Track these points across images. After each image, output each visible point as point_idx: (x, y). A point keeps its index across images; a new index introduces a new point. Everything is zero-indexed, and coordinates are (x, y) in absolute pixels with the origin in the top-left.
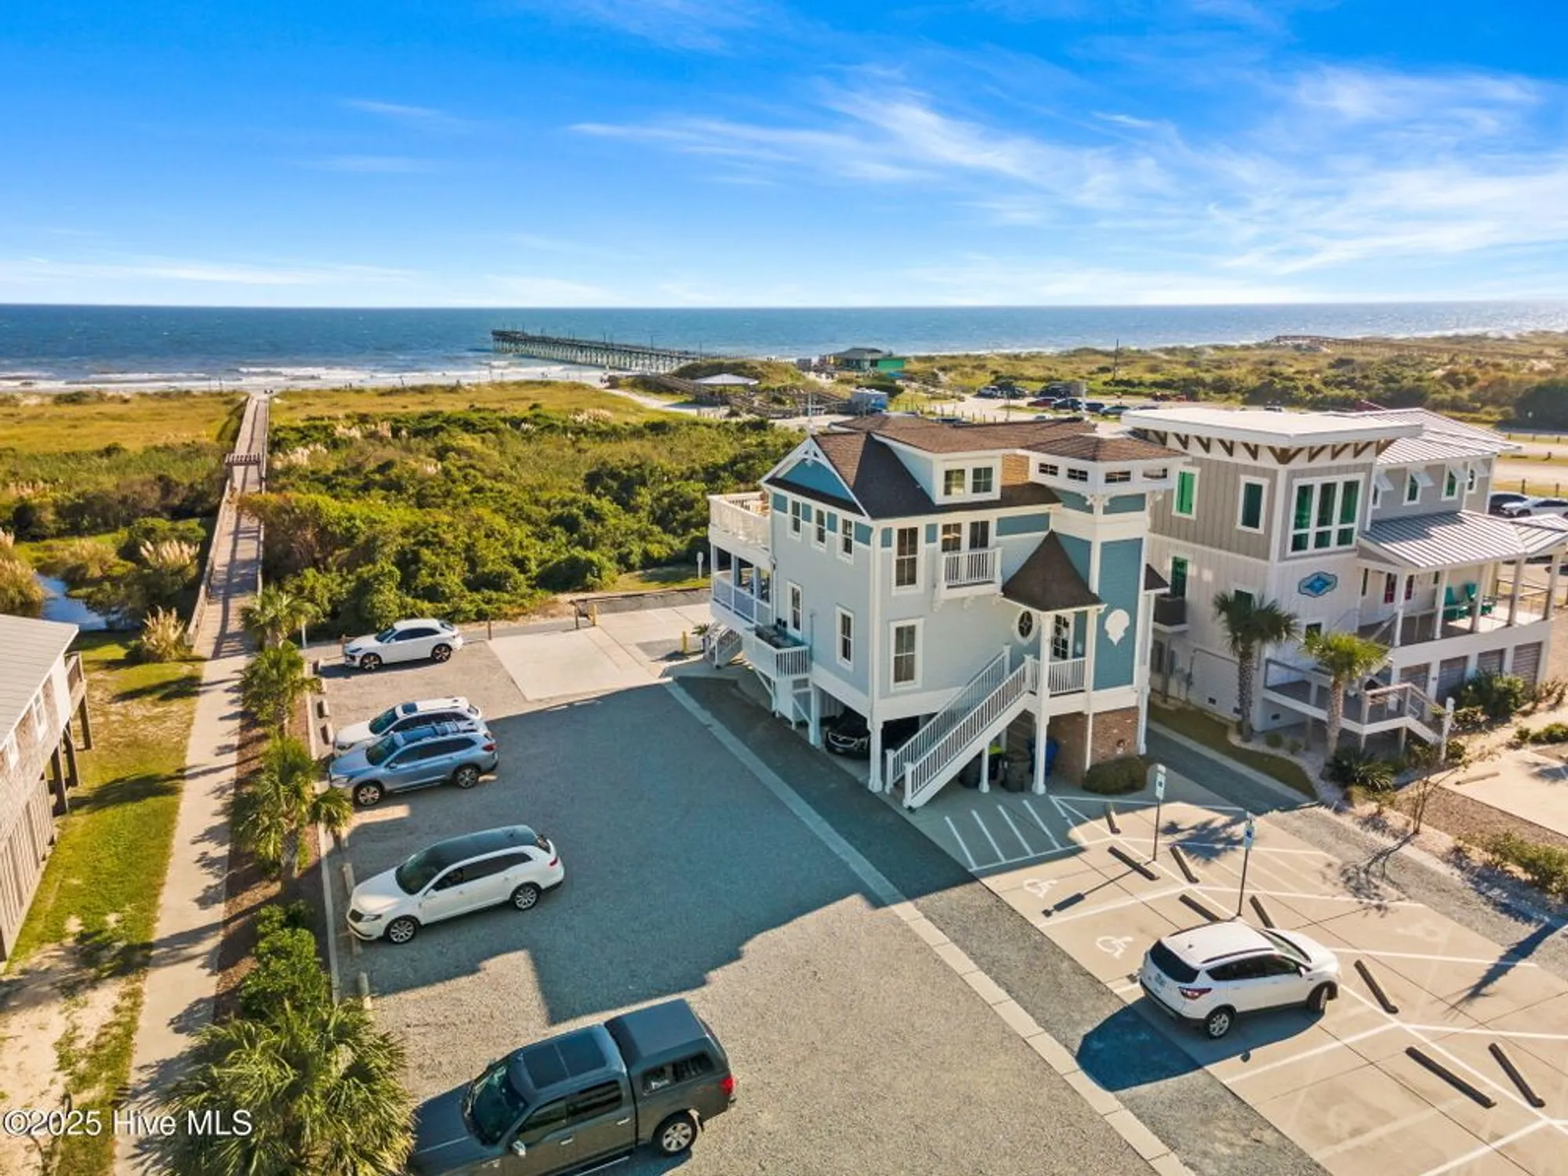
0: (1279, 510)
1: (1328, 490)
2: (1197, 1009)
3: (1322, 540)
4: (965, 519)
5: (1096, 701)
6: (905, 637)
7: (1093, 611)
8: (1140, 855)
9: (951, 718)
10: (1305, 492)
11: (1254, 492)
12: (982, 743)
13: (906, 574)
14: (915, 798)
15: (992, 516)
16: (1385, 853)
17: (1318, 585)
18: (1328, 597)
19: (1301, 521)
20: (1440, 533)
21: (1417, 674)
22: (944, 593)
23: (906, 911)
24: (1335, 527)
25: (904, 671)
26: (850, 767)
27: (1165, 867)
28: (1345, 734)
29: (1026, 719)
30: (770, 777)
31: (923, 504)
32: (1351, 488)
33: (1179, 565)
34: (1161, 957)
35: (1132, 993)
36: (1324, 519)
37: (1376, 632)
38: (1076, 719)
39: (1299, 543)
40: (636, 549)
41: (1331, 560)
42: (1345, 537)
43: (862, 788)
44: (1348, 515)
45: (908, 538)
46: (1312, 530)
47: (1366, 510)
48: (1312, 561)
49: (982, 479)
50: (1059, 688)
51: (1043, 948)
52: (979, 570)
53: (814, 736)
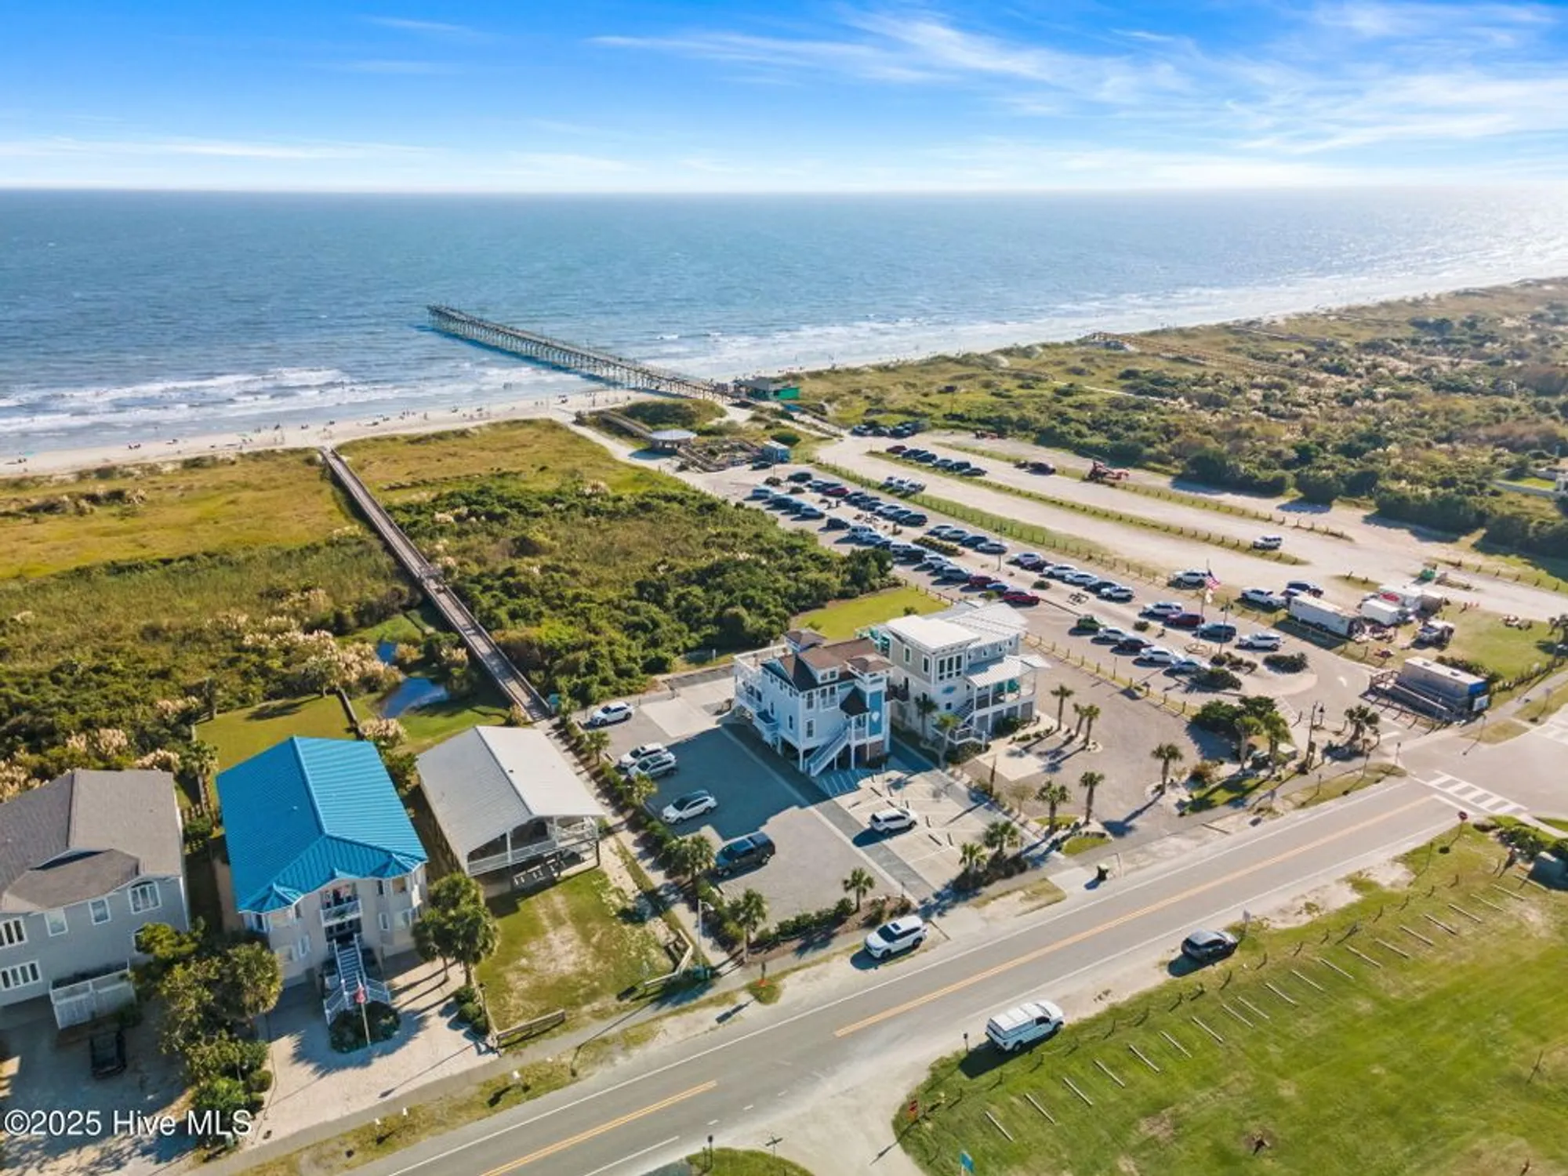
0: (934, 667)
1: (951, 660)
2: (881, 829)
3: (950, 676)
4: (828, 688)
5: (870, 740)
6: (810, 724)
7: (867, 714)
8: (878, 789)
9: (825, 747)
10: (942, 662)
11: (926, 662)
12: (834, 755)
13: (810, 705)
14: (814, 773)
15: (836, 686)
16: (949, 785)
17: (949, 690)
18: (954, 693)
19: (941, 671)
20: (992, 668)
21: (983, 719)
22: (822, 710)
23: (812, 809)
24: (955, 670)
25: (810, 733)
26: (793, 763)
27: (885, 793)
28: (950, 744)
29: (848, 747)
30: (767, 768)
31: (815, 685)
32: (959, 658)
33: (907, 680)
34: (874, 818)
35: (868, 827)
36: (950, 668)
37: (968, 705)
38: (864, 746)
39: (941, 678)
40: (679, 644)
41: (954, 681)
42: (958, 674)
43: (796, 770)
44: (958, 666)
45: (810, 696)
46: (946, 673)
47: (965, 663)
48: (947, 683)
49: (833, 674)
50: (858, 736)
51: (847, 816)
52: (832, 700)
53: (779, 751)
